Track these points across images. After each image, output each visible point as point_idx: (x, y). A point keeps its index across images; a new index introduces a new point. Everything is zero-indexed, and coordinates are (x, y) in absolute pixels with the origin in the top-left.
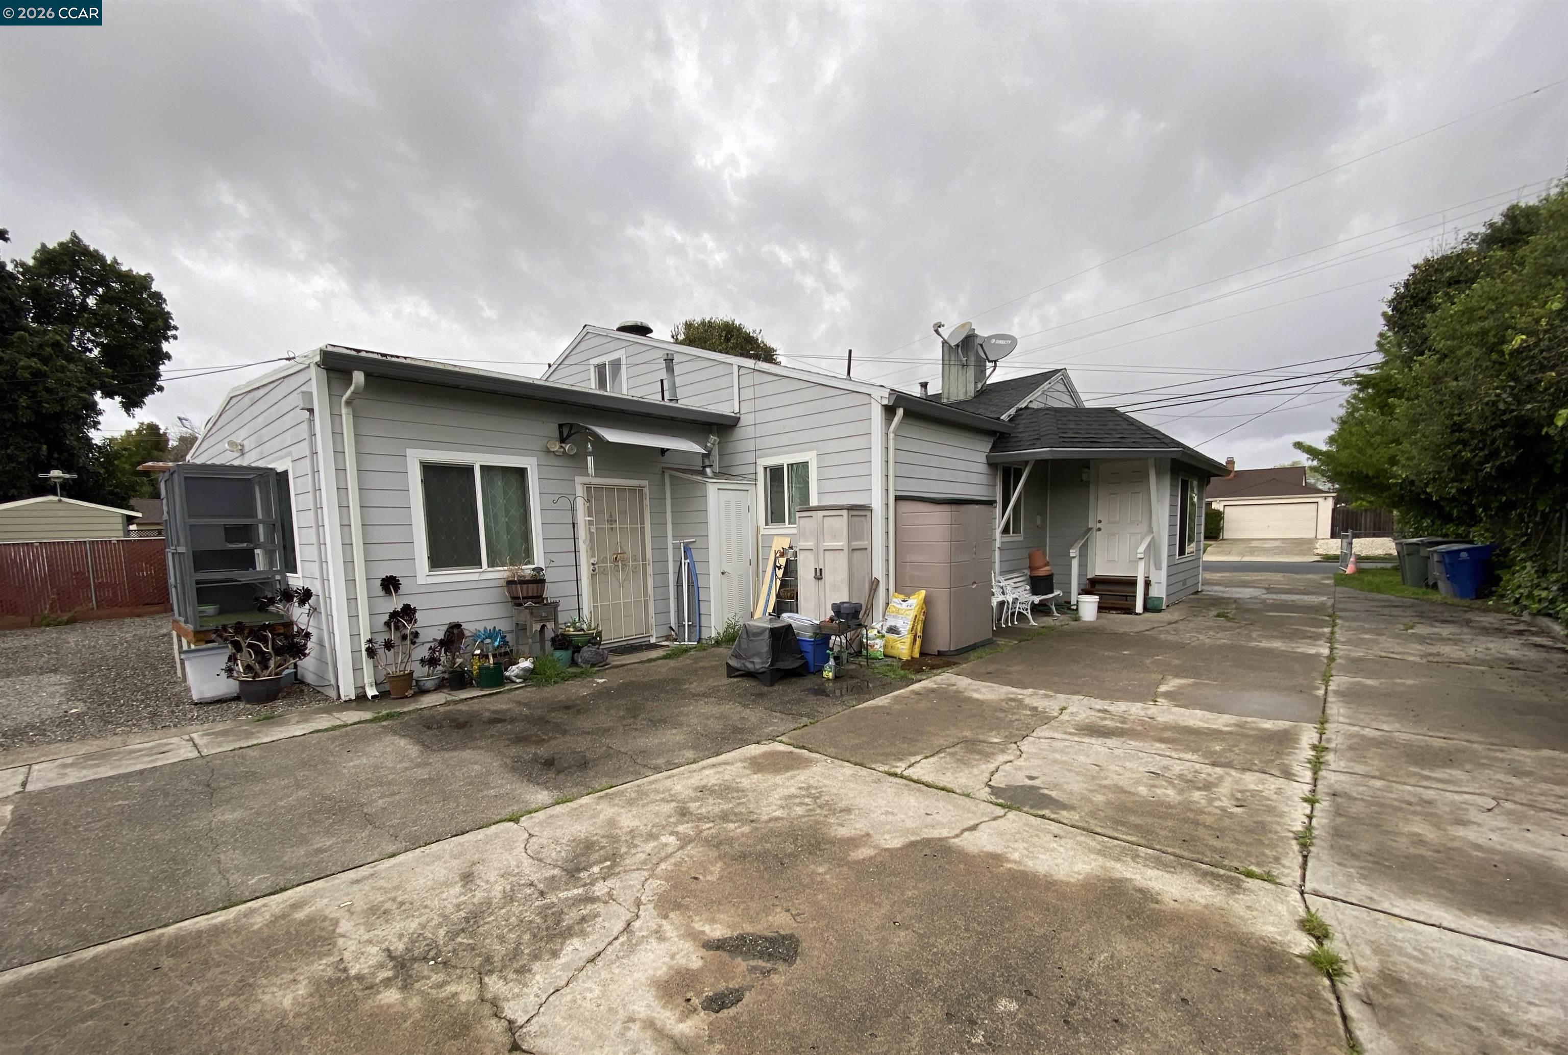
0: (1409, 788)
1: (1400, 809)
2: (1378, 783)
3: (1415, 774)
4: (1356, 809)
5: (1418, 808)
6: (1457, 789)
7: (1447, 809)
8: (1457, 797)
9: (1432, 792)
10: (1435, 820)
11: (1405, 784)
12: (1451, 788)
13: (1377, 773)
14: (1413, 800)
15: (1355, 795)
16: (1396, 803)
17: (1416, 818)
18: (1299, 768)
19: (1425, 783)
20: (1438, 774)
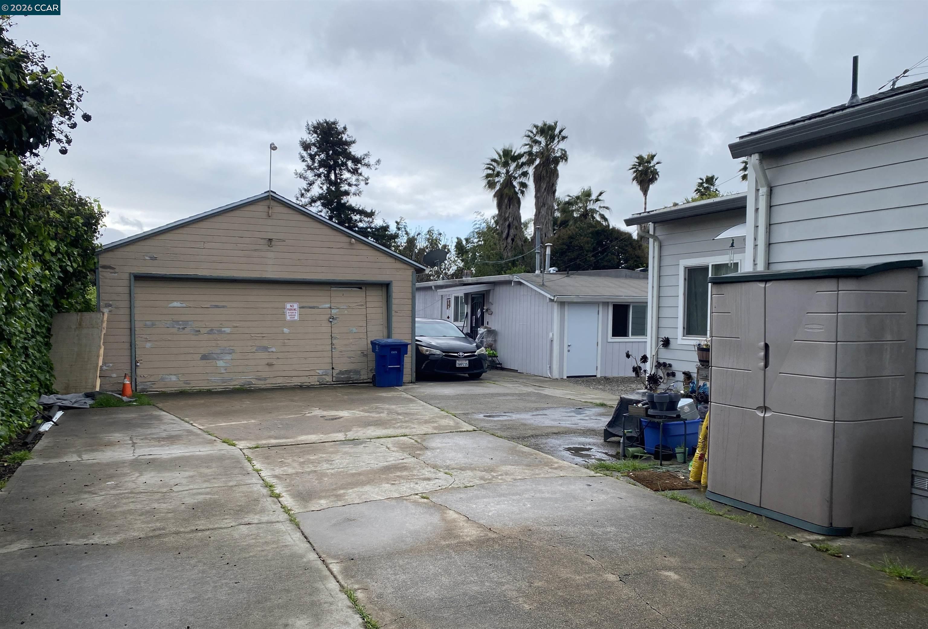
0: (216, 485)
1: (218, 475)
2: (231, 484)
3: (214, 494)
4: (236, 471)
5: (210, 478)
6: (191, 491)
7: (197, 481)
8: (191, 487)
9: (204, 486)
10: (201, 475)
11: (219, 487)
12: (195, 491)
13: (234, 489)
14: (213, 481)
15: (240, 476)
16: (220, 477)
17: (210, 474)
18: (275, 481)
19: (208, 490)
20: (201, 498)
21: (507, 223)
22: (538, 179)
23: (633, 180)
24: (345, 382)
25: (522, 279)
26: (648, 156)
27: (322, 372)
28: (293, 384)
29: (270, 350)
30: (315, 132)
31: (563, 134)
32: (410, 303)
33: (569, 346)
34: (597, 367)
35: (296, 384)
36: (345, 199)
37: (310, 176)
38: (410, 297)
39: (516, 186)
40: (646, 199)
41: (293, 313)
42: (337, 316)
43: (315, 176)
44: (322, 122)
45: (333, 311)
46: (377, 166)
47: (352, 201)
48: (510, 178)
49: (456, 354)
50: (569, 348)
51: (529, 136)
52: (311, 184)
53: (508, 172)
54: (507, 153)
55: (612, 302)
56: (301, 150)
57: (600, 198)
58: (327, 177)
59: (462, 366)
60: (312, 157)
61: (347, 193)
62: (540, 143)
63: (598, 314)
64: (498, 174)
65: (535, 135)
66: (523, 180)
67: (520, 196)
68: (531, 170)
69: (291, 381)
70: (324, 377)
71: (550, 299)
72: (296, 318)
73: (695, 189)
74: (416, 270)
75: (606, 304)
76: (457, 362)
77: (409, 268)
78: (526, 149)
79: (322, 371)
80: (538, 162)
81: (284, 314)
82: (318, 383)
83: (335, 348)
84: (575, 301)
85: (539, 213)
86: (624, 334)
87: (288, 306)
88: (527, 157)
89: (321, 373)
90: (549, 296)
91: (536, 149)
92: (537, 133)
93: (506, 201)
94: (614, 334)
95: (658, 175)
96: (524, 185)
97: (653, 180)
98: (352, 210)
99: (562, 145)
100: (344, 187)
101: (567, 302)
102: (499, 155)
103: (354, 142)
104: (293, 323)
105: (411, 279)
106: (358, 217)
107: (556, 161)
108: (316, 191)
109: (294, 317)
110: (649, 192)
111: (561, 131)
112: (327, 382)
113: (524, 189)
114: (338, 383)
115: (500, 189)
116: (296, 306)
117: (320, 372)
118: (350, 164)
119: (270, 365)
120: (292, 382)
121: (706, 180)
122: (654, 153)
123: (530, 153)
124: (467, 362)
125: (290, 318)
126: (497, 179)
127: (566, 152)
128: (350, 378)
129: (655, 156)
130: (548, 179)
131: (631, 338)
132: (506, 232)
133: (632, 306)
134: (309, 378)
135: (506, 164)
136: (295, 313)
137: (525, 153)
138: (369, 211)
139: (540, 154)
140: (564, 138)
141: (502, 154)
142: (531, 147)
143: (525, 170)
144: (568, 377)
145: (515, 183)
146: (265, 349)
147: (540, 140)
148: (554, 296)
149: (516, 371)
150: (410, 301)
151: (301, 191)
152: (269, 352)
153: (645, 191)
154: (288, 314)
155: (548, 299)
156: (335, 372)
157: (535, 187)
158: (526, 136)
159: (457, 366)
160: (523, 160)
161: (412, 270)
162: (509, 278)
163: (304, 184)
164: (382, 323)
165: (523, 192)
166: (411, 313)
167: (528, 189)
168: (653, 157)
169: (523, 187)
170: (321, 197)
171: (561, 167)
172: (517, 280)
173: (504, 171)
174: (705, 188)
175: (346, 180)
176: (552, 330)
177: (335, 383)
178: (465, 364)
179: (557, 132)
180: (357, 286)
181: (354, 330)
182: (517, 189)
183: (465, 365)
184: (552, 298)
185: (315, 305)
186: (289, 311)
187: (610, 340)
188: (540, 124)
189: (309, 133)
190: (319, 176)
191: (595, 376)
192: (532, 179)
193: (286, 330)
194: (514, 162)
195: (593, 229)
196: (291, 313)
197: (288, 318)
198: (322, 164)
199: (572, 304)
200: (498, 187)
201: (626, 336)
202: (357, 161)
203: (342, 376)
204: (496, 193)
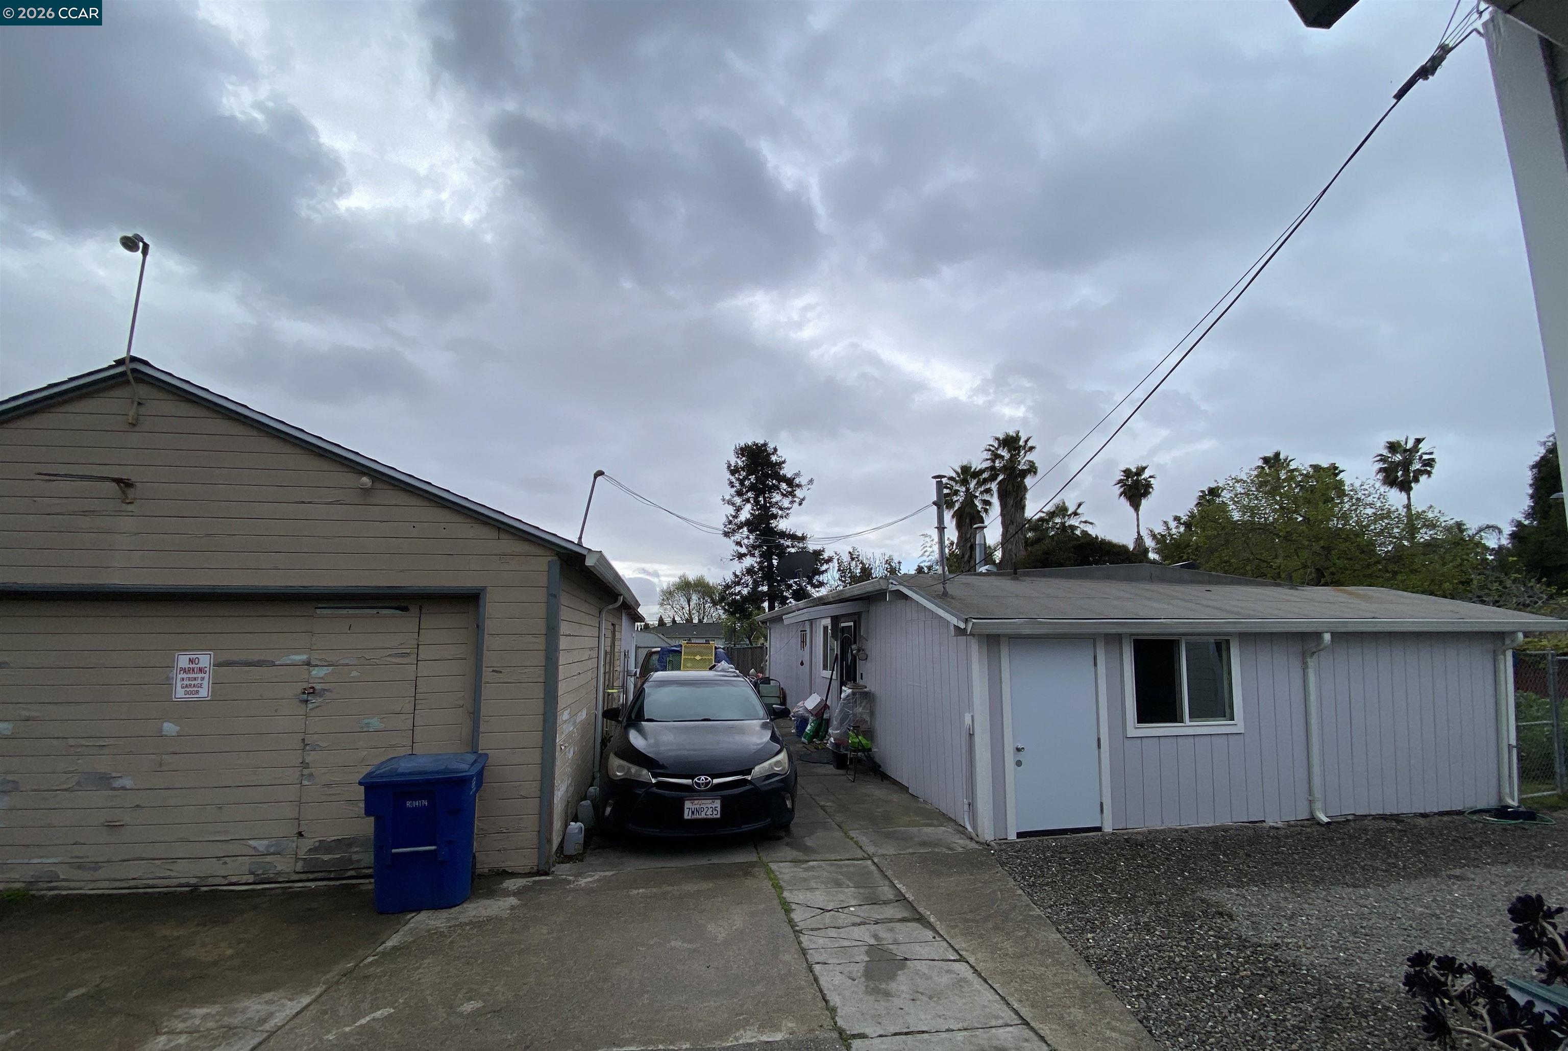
21: (969, 545)
22: (1002, 497)
23: (1121, 495)
24: (332, 875)
25: (900, 584)
26: (1137, 468)
27: (268, 847)
28: (175, 882)
29: (118, 783)
30: (743, 455)
31: (1030, 444)
32: (543, 648)
33: (1018, 750)
34: (1102, 804)
35: (183, 881)
36: (774, 523)
37: (739, 501)
38: (541, 626)
39: (978, 504)
40: (1138, 515)
41: (195, 679)
42: (326, 686)
43: (743, 501)
44: (750, 444)
45: (315, 672)
46: (809, 486)
47: (782, 525)
48: (970, 497)
49: (688, 781)
50: (1021, 756)
51: (989, 450)
52: (738, 509)
53: (968, 490)
54: (965, 470)
55: (1131, 635)
56: (728, 475)
57: (1079, 511)
58: (757, 502)
59: (703, 816)
60: (742, 482)
61: (775, 517)
62: (1002, 457)
63: (1095, 664)
64: (956, 493)
65: (997, 449)
66: (986, 497)
67: (984, 515)
68: (994, 486)
69: (168, 873)
70: (269, 859)
71: (957, 628)
72: (204, 693)
73: (1196, 503)
74: (559, 557)
75: (1113, 639)
76: (688, 804)
77: (540, 552)
78: (988, 464)
79: (265, 842)
80: (1001, 477)
81: (168, 683)
82: (251, 879)
83: (311, 775)
84: (1027, 631)
85: (1007, 531)
86: (1171, 714)
87: (183, 661)
88: (989, 473)
89: (261, 849)
90: (954, 621)
91: (998, 464)
92: (999, 446)
93: (967, 520)
94: (1144, 716)
95: (1152, 488)
96: (987, 503)
97: (1146, 494)
98: (783, 535)
99: (1030, 457)
100: (774, 510)
101: (1005, 635)
102: (957, 473)
103: (784, 462)
104: (191, 706)
105: (544, 582)
106: (789, 543)
107: (1024, 474)
108: (745, 515)
109: (197, 692)
110: (1141, 508)
111: (1026, 442)
112: (279, 873)
113: (988, 507)
114: (311, 876)
115: (959, 508)
116: (205, 660)
117: (261, 845)
118: (784, 486)
119: (112, 826)
120: (173, 874)
121: (1209, 492)
122: (1144, 465)
123: (992, 468)
124: (718, 804)
125: (186, 693)
126: (955, 498)
127: (1034, 464)
128: (351, 861)
129: (1145, 468)
130: (1014, 493)
131: (1189, 727)
132: (968, 554)
133: (1186, 643)
134: (225, 863)
135: (964, 482)
136: (203, 679)
137: (987, 468)
138: (799, 534)
139: (1004, 469)
140: (1031, 448)
141: (960, 471)
142: (994, 462)
143: (988, 486)
144: (1020, 835)
145: (977, 502)
146: (104, 781)
147: (1003, 454)
148: (966, 621)
149: (905, 789)
150: (542, 640)
151: (728, 517)
152: (114, 789)
153: (1136, 506)
154: (179, 684)
155: (952, 628)
156: (306, 844)
157: (1001, 504)
158: (986, 450)
159: (686, 817)
160: (985, 475)
161: (550, 558)
162: (880, 584)
163: (731, 510)
164: (461, 703)
165: (986, 511)
166: (543, 672)
167: (992, 507)
168: (1143, 469)
169: (986, 505)
170: (747, 523)
171: (1029, 481)
172: (895, 588)
173: (964, 489)
174: (1208, 501)
175: (777, 503)
176: (970, 706)
177: (304, 877)
178: (710, 809)
179: (1021, 443)
180: (394, 604)
181: (376, 723)
182: (979, 508)
183: (709, 812)
184: (962, 626)
185: (263, 658)
186: (185, 676)
187: (1131, 732)
188: (1001, 437)
189: (738, 457)
190: (748, 501)
191: (1099, 829)
192: (996, 495)
193: (169, 728)
194: (975, 479)
195: (1075, 543)
196: (189, 679)
197: (180, 693)
198: (752, 488)
199: (1018, 640)
200: (957, 506)
201: (1176, 721)
202: (790, 482)
203: (326, 857)
204: (955, 512)
